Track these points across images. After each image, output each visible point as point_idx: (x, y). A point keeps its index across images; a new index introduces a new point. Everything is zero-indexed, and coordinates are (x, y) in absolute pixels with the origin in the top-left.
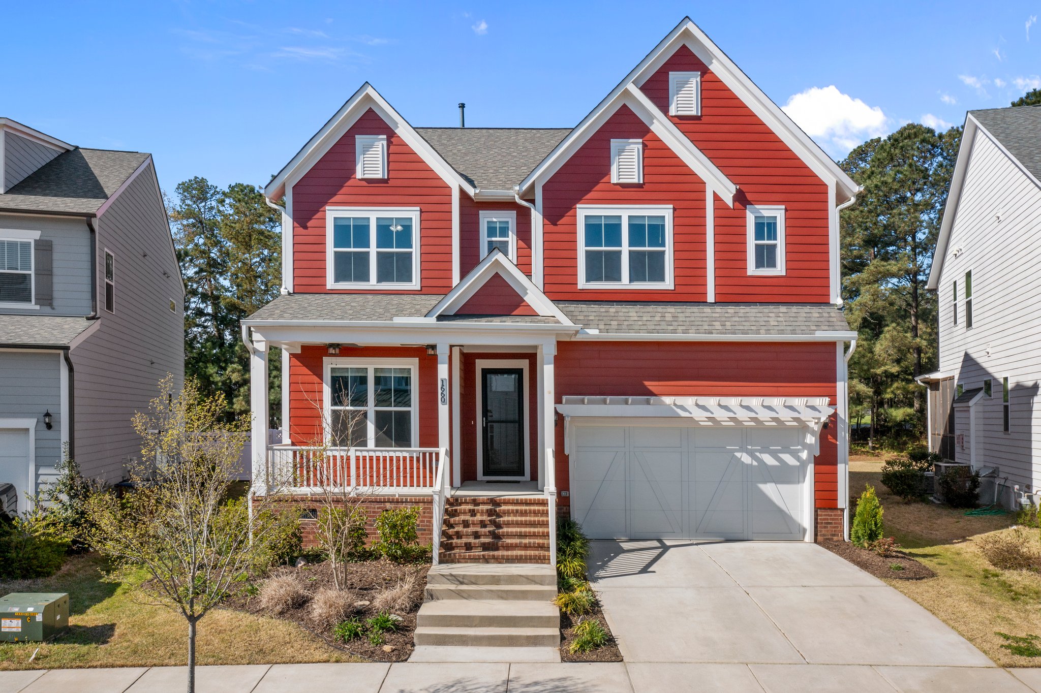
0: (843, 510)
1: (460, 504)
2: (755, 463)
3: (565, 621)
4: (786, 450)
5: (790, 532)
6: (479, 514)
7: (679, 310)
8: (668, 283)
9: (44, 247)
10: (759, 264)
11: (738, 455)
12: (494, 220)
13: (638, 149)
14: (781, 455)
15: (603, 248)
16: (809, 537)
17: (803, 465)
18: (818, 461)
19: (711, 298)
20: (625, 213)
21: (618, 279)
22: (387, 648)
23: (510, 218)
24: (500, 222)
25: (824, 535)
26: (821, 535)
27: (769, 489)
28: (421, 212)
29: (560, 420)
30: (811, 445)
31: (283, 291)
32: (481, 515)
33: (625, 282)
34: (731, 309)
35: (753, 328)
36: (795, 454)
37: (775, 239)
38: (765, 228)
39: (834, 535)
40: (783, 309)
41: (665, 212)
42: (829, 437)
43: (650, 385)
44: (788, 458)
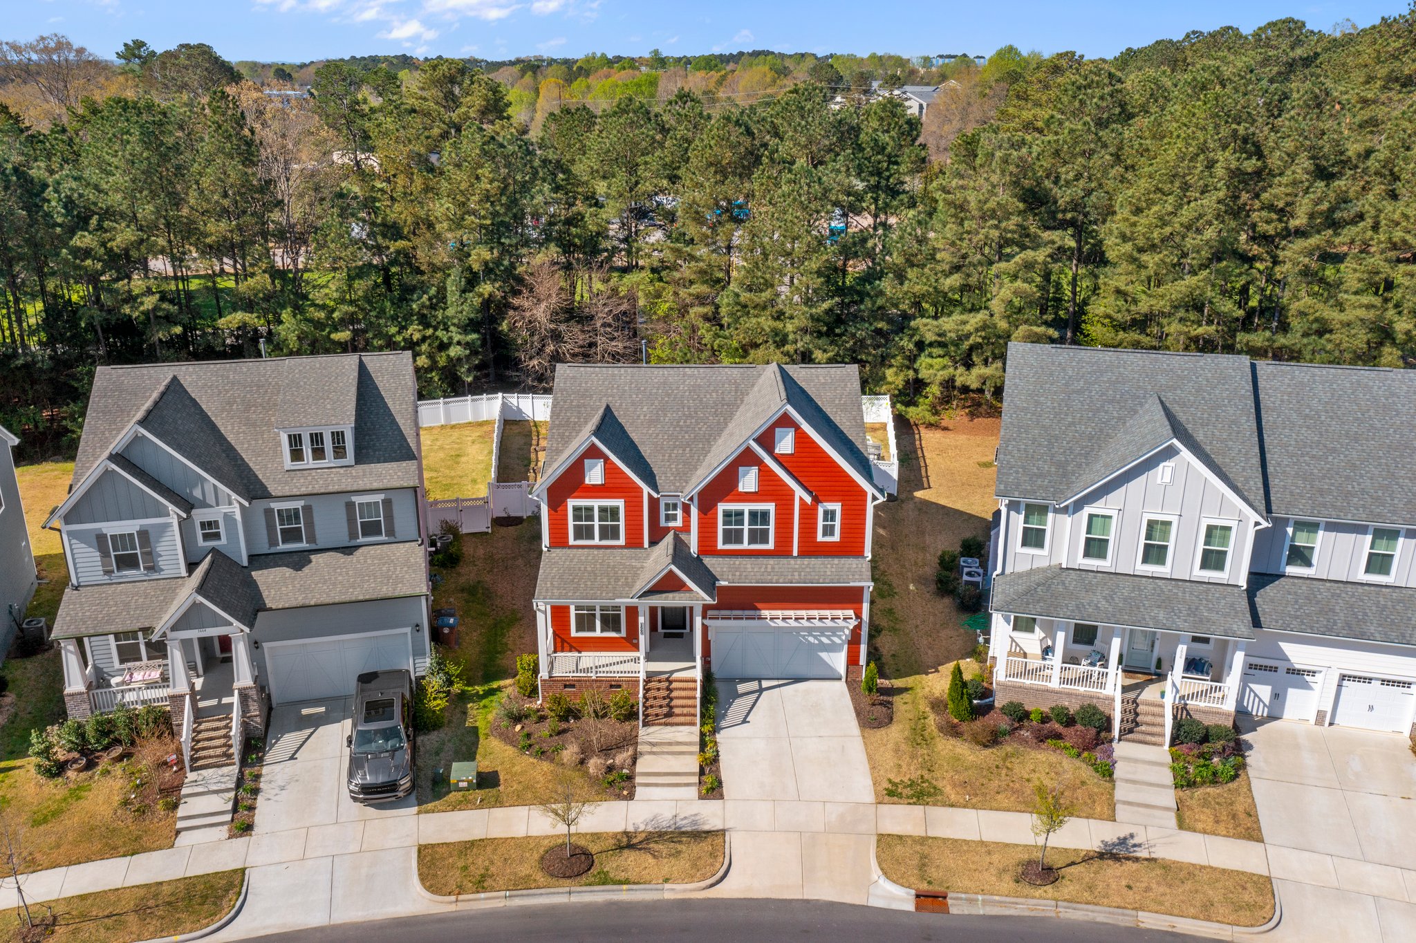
0: (862, 665)
2: (818, 643)
3: (702, 772)
4: (834, 635)
5: (833, 677)
7: (776, 563)
8: (771, 546)
9: (387, 503)
10: (825, 534)
11: (806, 638)
12: (668, 502)
13: (755, 472)
14: (831, 638)
15: (733, 527)
16: (844, 679)
17: (842, 644)
18: (850, 643)
19: (795, 553)
20: (747, 507)
21: (741, 542)
22: (625, 793)
23: (677, 500)
25: (851, 678)
26: (849, 678)
27: (824, 655)
28: (625, 502)
29: (705, 629)
30: (847, 637)
31: (545, 549)
33: (745, 545)
34: (806, 561)
36: (839, 637)
37: (835, 521)
38: (830, 515)
39: (855, 681)
40: (837, 559)
41: (770, 507)
42: (858, 630)
43: (758, 605)
44: (835, 640)
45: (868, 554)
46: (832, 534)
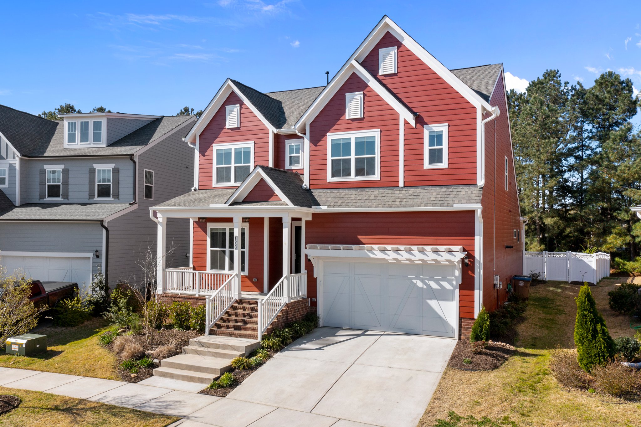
1: (243, 303)
2: (425, 287)
4: (444, 279)
5: (446, 332)
6: (247, 310)
8: (377, 177)
9: (116, 172)
10: (432, 161)
11: (415, 281)
12: (293, 144)
13: (361, 97)
14: (442, 283)
15: (341, 158)
16: (456, 336)
17: (454, 289)
18: (461, 287)
19: (401, 184)
20: (352, 136)
21: (349, 174)
22: (133, 375)
23: (300, 142)
24: (295, 145)
25: (466, 335)
26: (463, 335)
27: (433, 303)
28: (255, 143)
30: (457, 277)
32: (248, 310)
33: (352, 177)
34: (411, 191)
35: (418, 203)
36: (450, 282)
37: (441, 145)
38: (436, 138)
40: (444, 189)
41: (375, 133)
42: (469, 272)
43: (361, 238)
44: (446, 284)
45: (481, 182)
46: (440, 161)
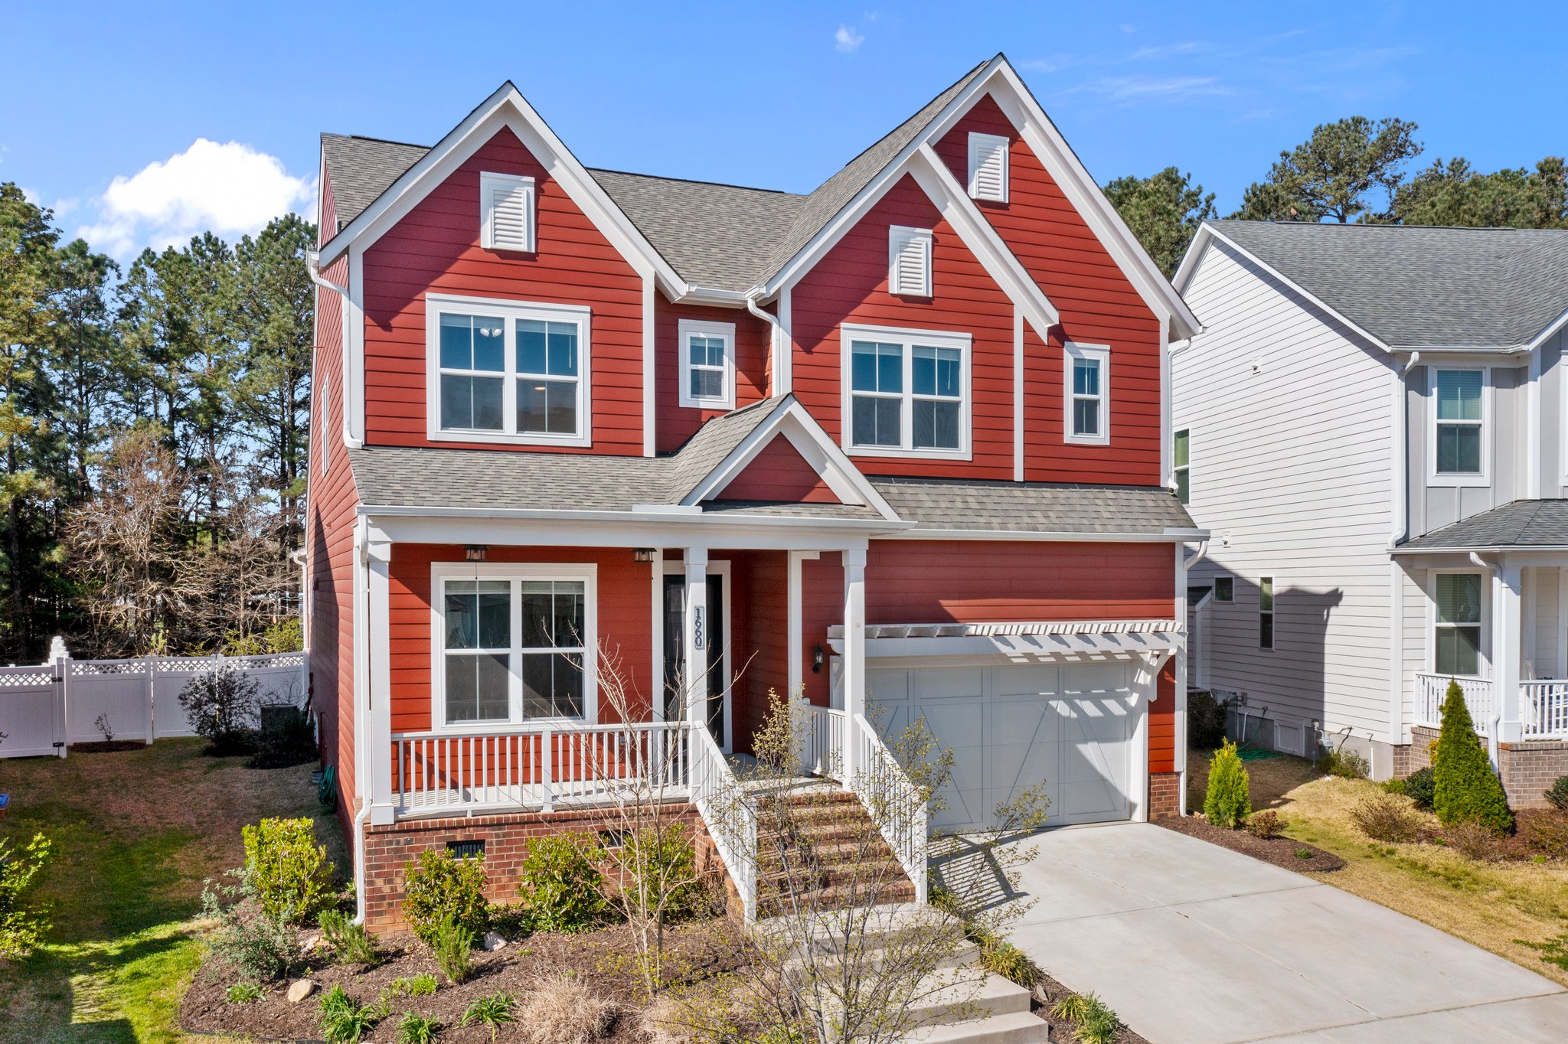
0: (1178, 774)
2: (1074, 715)
4: (1111, 694)
5: (1115, 811)
7: (982, 493)
8: (964, 451)
10: (1078, 427)
11: (1053, 703)
12: (702, 336)
13: (927, 242)
14: (1106, 702)
15: (877, 394)
16: (1139, 815)
17: (1132, 714)
18: (1153, 708)
19: (1018, 475)
20: (907, 341)
21: (894, 439)
23: (726, 333)
24: (710, 340)
25: (1158, 810)
26: (1154, 811)
27: (1091, 751)
28: (592, 314)
30: (1145, 686)
33: (907, 447)
34: (1047, 493)
35: (1085, 521)
36: (1121, 700)
37: (1098, 392)
38: (1086, 375)
39: (1168, 809)
40: (1109, 493)
41: (961, 343)
42: (1166, 674)
44: (1112, 705)
45: (1167, 481)
46: (1093, 425)
